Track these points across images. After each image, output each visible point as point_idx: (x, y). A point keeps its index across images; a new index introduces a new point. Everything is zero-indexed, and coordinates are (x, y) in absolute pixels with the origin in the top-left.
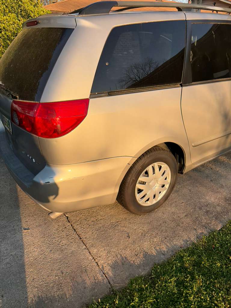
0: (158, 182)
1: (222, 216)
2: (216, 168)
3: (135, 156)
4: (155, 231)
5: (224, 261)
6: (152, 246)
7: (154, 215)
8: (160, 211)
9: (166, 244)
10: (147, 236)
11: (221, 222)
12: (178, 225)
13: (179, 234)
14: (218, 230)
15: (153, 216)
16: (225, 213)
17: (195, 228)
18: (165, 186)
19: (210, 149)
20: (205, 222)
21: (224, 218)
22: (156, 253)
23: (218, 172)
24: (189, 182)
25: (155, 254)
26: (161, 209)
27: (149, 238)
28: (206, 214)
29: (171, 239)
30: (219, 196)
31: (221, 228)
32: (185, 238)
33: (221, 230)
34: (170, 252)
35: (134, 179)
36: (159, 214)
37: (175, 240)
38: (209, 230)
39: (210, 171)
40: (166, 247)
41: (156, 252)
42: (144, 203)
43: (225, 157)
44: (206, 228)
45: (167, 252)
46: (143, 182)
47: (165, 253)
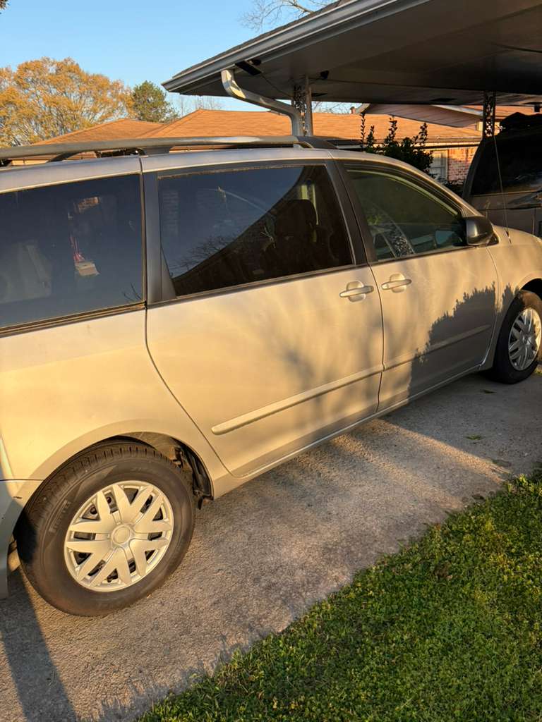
0: (134, 528)
1: (300, 594)
2: (329, 472)
3: (32, 475)
4: (120, 656)
5: (258, 717)
6: (99, 696)
7: (136, 611)
8: (157, 599)
9: (136, 687)
10: (98, 671)
11: (293, 608)
12: (187, 632)
13: (180, 655)
14: (280, 631)
15: (135, 613)
16: (310, 585)
17: (225, 633)
18: (163, 536)
19: (278, 431)
20: (254, 616)
21: (304, 600)
22: (101, 716)
23: (332, 480)
24: (257, 514)
25: (98, 717)
26: (162, 594)
27: (100, 675)
28: (264, 592)
29: (154, 673)
30: (314, 541)
31: (289, 627)
32: (191, 664)
33: (287, 631)
34: (136, 709)
35: (51, 530)
36: (150, 606)
37: (162, 674)
38: (257, 636)
39: (314, 481)
40: (131, 696)
41: (102, 713)
42: (102, 585)
43: (358, 443)
44: (251, 631)
45: (131, 709)
46: (86, 535)
47: (124, 712)
